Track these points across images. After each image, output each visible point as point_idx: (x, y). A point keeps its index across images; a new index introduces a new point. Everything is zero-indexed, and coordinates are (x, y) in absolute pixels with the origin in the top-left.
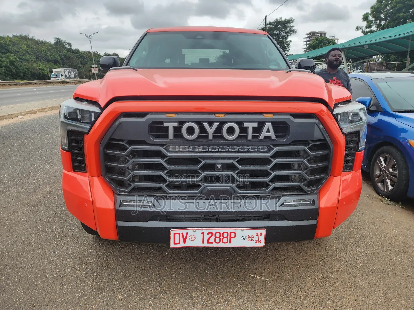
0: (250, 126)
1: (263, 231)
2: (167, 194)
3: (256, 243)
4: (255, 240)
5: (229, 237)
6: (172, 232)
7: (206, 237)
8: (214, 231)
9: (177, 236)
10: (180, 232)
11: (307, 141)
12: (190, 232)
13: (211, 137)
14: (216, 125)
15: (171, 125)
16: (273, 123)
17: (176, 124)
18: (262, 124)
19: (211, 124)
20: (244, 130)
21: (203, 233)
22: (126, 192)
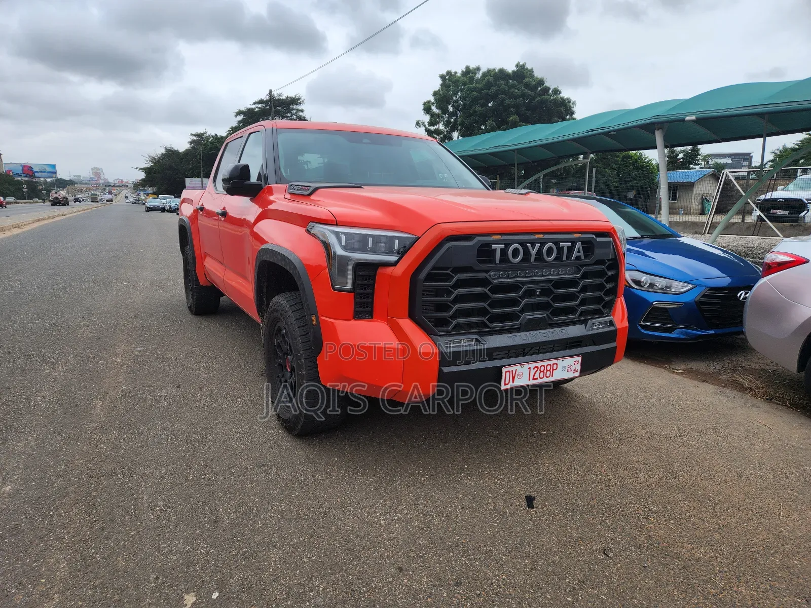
0: (565, 245)
1: (579, 359)
2: (490, 328)
3: (574, 373)
4: (573, 370)
5: (551, 370)
6: (504, 370)
7: (533, 372)
8: (539, 364)
9: (508, 374)
10: (510, 369)
11: (604, 260)
12: (518, 367)
13: (533, 259)
14: (538, 245)
15: (498, 248)
16: (583, 243)
17: (503, 246)
18: (573, 243)
19: (533, 245)
20: (560, 250)
21: (530, 368)
22: (447, 331)
